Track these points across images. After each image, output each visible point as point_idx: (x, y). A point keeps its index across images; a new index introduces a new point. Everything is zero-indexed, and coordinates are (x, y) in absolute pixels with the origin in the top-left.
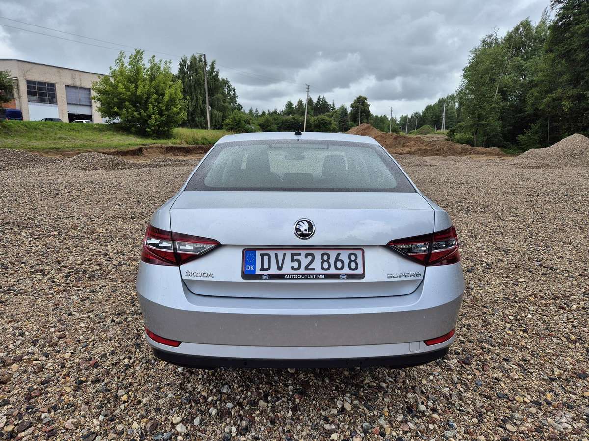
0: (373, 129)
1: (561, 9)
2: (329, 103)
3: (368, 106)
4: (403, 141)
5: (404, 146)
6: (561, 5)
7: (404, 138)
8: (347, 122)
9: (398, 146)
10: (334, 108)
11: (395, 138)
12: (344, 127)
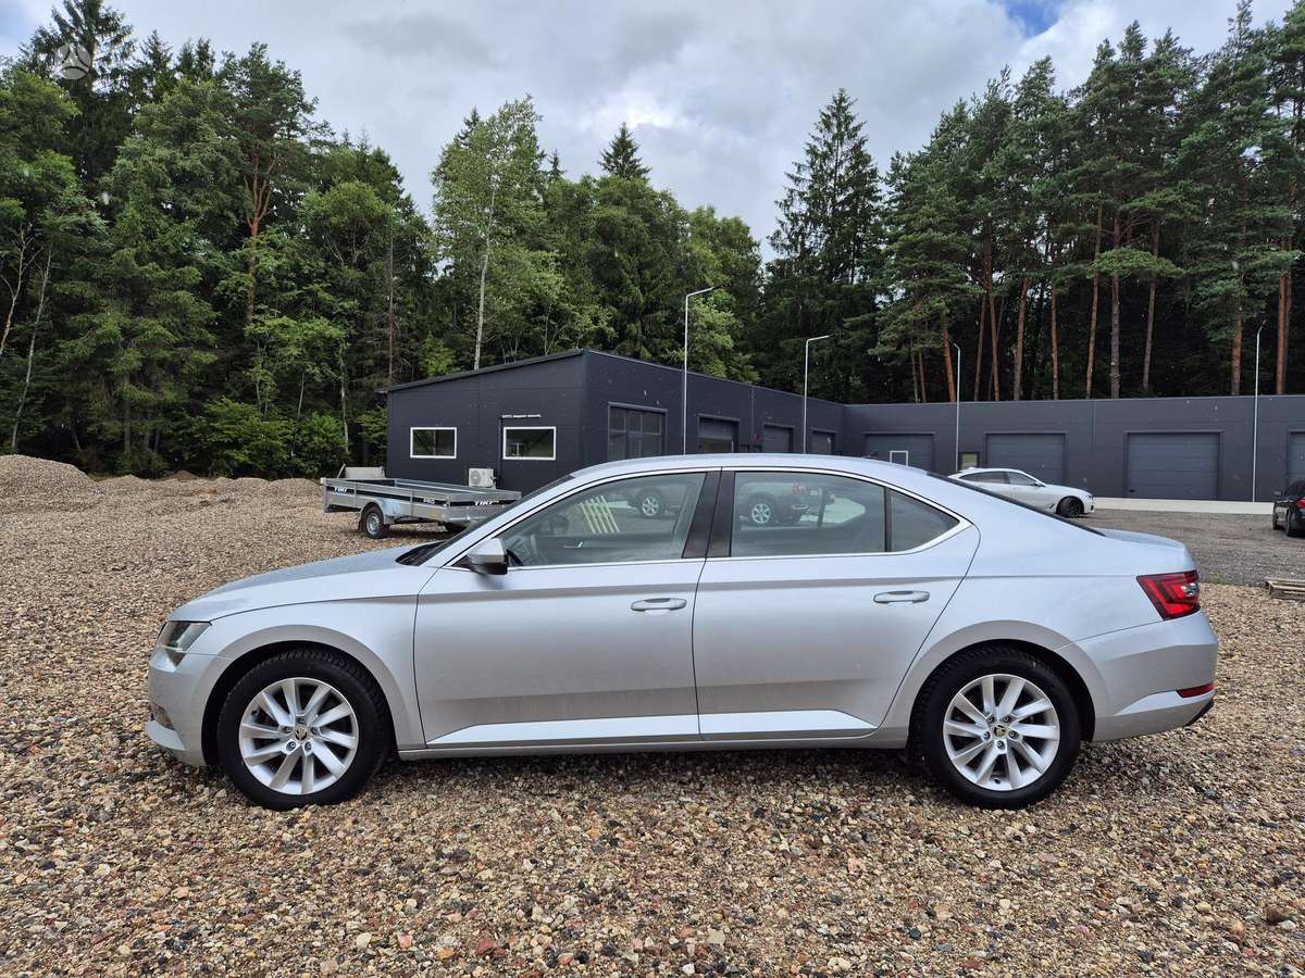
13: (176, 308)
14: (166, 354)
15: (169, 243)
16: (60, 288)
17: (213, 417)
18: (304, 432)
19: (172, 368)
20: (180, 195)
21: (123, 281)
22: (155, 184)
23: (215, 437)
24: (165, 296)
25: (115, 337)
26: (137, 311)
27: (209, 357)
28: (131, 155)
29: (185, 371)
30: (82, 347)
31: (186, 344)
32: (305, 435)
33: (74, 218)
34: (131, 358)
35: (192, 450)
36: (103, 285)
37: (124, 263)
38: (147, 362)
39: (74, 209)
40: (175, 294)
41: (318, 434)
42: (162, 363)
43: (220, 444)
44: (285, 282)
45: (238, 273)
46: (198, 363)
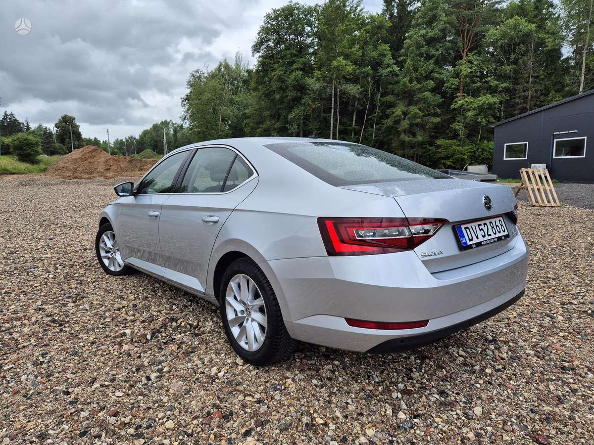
0: (101, 151)
1: (260, 57)
2: (21, 121)
3: (77, 127)
4: (139, 165)
5: (142, 169)
6: (260, 54)
7: (139, 161)
8: (54, 144)
9: (135, 170)
10: (28, 128)
11: (130, 161)
12: (50, 149)
13: (424, 100)
14: (419, 120)
15: (423, 72)
16: (384, 99)
17: (439, 147)
18: (480, 150)
19: (422, 126)
20: (429, 49)
21: (405, 92)
22: (419, 47)
23: (439, 155)
24: (420, 95)
25: (400, 116)
26: (409, 105)
27: (437, 120)
28: (410, 37)
29: (427, 127)
30: (389, 122)
31: (429, 115)
32: (480, 152)
33: (389, 69)
34: (405, 124)
35: (431, 161)
36: (398, 95)
37: (405, 85)
38: (411, 125)
39: (389, 66)
40: (424, 94)
41: (486, 151)
42: (417, 125)
43: (441, 158)
44: (475, 78)
45: (452, 79)
46: (432, 123)
